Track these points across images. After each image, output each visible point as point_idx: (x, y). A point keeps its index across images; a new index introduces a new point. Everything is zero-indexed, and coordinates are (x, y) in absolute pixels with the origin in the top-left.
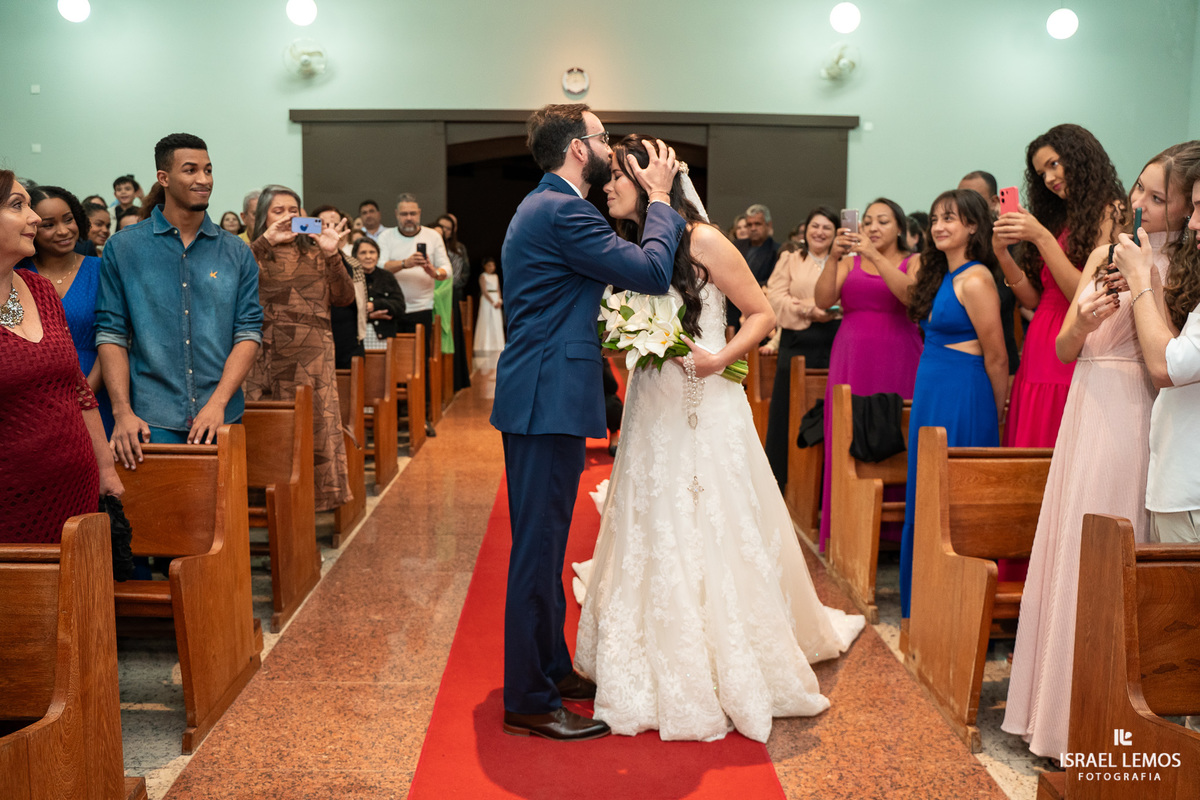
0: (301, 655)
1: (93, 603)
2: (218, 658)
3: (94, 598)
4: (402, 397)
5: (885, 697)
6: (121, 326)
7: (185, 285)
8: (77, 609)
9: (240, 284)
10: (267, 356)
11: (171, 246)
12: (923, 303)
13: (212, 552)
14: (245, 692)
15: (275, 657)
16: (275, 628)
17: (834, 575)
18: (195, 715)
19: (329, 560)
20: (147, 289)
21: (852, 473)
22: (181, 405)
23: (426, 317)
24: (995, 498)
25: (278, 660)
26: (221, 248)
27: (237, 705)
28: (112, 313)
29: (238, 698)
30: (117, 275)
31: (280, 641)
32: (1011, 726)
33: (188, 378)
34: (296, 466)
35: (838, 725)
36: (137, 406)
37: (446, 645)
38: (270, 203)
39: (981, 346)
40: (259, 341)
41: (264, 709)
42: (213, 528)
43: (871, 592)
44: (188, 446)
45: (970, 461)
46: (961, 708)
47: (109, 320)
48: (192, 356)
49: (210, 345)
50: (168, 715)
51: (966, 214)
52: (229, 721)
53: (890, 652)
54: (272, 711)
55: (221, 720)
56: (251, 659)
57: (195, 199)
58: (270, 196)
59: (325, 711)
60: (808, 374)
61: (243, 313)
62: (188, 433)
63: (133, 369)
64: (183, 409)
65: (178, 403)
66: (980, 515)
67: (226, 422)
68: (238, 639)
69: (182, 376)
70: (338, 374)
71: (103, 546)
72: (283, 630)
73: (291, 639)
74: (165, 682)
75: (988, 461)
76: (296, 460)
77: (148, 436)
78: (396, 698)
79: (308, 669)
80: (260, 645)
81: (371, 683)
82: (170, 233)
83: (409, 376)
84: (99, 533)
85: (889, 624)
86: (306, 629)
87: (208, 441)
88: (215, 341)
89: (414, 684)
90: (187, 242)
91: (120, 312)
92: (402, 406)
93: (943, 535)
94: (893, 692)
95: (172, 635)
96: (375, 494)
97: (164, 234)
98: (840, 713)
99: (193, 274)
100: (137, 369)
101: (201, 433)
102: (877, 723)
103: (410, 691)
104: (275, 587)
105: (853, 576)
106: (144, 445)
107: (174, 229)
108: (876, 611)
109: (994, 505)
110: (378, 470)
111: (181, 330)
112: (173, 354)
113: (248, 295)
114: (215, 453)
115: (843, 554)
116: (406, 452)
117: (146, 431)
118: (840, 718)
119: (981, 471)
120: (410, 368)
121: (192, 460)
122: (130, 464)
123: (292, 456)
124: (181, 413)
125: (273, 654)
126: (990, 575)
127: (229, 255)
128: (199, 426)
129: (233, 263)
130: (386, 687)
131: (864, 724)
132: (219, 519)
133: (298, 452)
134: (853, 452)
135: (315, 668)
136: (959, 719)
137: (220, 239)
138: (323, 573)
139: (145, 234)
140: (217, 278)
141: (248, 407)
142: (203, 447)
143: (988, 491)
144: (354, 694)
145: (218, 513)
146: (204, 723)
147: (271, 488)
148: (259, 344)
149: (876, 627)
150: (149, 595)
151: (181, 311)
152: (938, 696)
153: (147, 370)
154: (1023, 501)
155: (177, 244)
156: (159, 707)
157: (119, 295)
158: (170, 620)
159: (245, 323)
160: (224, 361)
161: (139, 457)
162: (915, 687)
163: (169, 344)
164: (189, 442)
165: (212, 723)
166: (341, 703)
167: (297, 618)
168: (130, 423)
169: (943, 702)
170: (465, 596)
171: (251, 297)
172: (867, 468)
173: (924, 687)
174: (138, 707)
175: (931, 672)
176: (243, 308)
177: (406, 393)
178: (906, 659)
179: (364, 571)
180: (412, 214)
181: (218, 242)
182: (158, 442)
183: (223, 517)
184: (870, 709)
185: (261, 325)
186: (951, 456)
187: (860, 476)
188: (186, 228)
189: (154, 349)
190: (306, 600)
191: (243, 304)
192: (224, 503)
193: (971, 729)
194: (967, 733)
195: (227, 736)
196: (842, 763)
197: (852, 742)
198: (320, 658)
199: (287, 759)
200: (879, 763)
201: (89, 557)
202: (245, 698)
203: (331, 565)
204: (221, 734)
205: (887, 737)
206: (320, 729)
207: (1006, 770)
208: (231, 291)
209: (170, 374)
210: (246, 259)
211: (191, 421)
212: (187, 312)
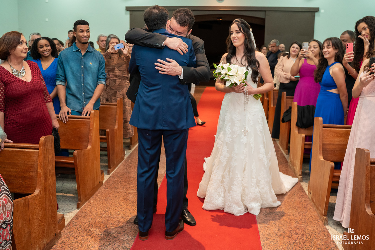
0: (115, 182)
1: (48, 162)
2: (88, 181)
5: (299, 205)
6: (64, 79)
7: (82, 67)
9: (99, 66)
10: (107, 89)
11: (78, 55)
12: (320, 76)
13: (87, 149)
14: (97, 192)
15: (107, 182)
16: (108, 174)
17: (291, 165)
18: (81, 198)
20: (71, 68)
21: (296, 131)
22: (81, 104)
24: (339, 142)
25: (108, 183)
26: (93, 55)
27: (94, 196)
28: (61, 76)
29: (95, 194)
30: (62, 64)
31: (109, 178)
32: (336, 218)
33: (83, 95)
34: (117, 124)
36: (67, 104)
37: (160, 181)
38: (110, 41)
39: (338, 91)
40: (105, 84)
41: (102, 197)
42: (88, 141)
43: (300, 171)
44: (82, 116)
45: (331, 129)
46: (322, 210)
47: (60, 78)
48: (84, 89)
49: (90, 85)
50: (74, 197)
51: (335, 46)
52: (92, 200)
53: (304, 191)
54: (105, 198)
55: (89, 200)
56: (99, 182)
58: (110, 39)
59: (120, 199)
61: (100, 75)
62: (82, 112)
63: (67, 92)
64: (81, 105)
65: (80, 103)
66: (334, 147)
67: (93, 109)
68: (95, 176)
69: (81, 95)
71: (52, 145)
72: (111, 174)
73: (113, 177)
74: (74, 188)
75: (337, 129)
77: (71, 113)
79: (117, 186)
80: (103, 178)
82: (78, 51)
85: (306, 182)
86: (118, 174)
87: (88, 115)
88: (91, 84)
90: (83, 53)
91: (63, 75)
93: (320, 153)
94: (302, 204)
95: (74, 173)
97: (76, 51)
98: (283, 210)
99: (85, 63)
100: (68, 92)
101: (86, 112)
102: (295, 213)
104: (109, 161)
106: (69, 116)
107: (79, 49)
108: (301, 178)
109: (339, 144)
111: (81, 81)
112: (79, 88)
113: (102, 70)
114: (89, 119)
115: (293, 158)
117: (70, 111)
119: (335, 132)
121: (83, 121)
122: (65, 121)
123: (115, 120)
124: (80, 106)
125: (107, 181)
126: (332, 167)
127: (96, 57)
128: (85, 111)
129: (97, 60)
131: (290, 214)
132: (90, 139)
133: (117, 119)
134: (297, 125)
135: (119, 186)
136: (321, 214)
137: (93, 52)
139: (71, 51)
140: (92, 64)
141: (102, 104)
142: (86, 117)
143: (337, 139)
144: (130, 195)
145: (90, 137)
146: (84, 200)
147: (108, 130)
150: (68, 161)
151: (81, 74)
152: (316, 206)
153: (71, 93)
155: (80, 54)
156: (71, 195)
157: (63, 70)
158: (74, 169)
159: (100, 78)
160: (94, 90)
161: (67, 119)
162: (310, 203)
163: (77, 85)
164: (82, 115)
165: (86, 201)
166: (125, 197)
167: (115, 171)
168: (65, 109)
169: (318, 208)
171: (103, 70)
172: (302, 130)
173: (313, 203)
174: (65, 195)
175: (315, 198)
176: (100, 74)
178: (309, 194)
181: (93, 53)
182: (73, 115)
184: (293, 209)
185: (106, 79)
186: (324, 127)
187: (299, 133)
188: (83, 49)
189: (73, 87)
191: (100, 73)
192: (92, 134)
193: (325, 217)
194: (323, 218)
195: (90, 205)
196: (280, 225)
197: (285, 219)
198: (121, 183)
199: (107, 213)
200: (293, 226)
201: (47, 148)
202: (97, 194)
203: (128, 155)
204: (89, 204)
205: (297, 218)
206: (118, 204)
207: (335, 231)
208: (96, 68)
209: (78, 94)
210: (101, 59)
211: (83, 109)
212: (83, 75)
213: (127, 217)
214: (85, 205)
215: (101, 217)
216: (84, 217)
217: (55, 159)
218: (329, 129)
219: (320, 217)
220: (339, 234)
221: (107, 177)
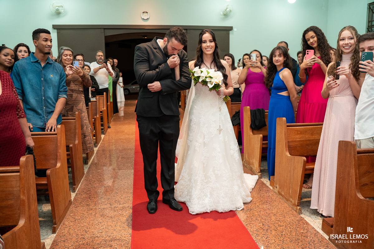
0: (84, 199)
2: (61, 202)
3: (30, 184)
4: (101, 115)
5: (269, 200)
6: (20, 93)
7: (42, 79)
8: (26, 187)
9: (60, 79)
11: (37, 66)
13: (57, 167)
14: (69, 212)
15: (76, 200)
16: (74, 191)
18: (56, 220)
20: (29, 80)
21: (251, 133)
22: (42, 119)
23: (106, 90)
24: (300, 138)
25: (77, 201)
26: (54, 67)
27: (67, 216)
29: (67, 214)
30: (19, 76)
31: (76, 195)
32: (313, 206)
33: (44, 110)
34: (77, 138)
35: (258, 209)
37: (131, 193)
38: (63, 53)
39: (289, 93)
41: (77, 217)
42: (57, 159)
43: (259, 169)
44: (46, 132)
45: (292, 127)
46: (295, 201)
48: (45, 102)
49: (51, 99)
52: (66, 222)
53: (267, 186)
54: (79, 218)
55: (63, 221)
56: (69, 201)
57: (46, 50)
58: (63, 51)
59: (97, 216)
60: (232, 104)
61: (61, 89)
62: (45, 128)
64: (42, 120)
65: (40, 118)
66: (296, 143)
68: (66, 195)
69: (42, 109)
70: (87, 108)
72: (76, 191)
73: (80, 194)
74: (41, 211)
75: (297, 127)
76: (77, 136)
78: (119, 210)
79: (88, 203)
80: (71, 197)
81: (110, 206)
82: (37, 62)
83: (103, 109)
84: (31, 162)
85: (265, 178)
87: (53, 131)
88: (52, 98)
89: (124, 206)
90: (43, 65)
91: (20, 88)
92: (102, 118)
93: (286, 150)
94: (272, 198)
96: (96, 147)
97: (35, 62)
98: (258, 205)
99: (45, 76)
100: (26, 107)
101: (50, 128)
102: (269, 207)
103: (123, 208)
104: (73, 178)
105: (253, 164)
107: (38, 60)
108: (261, 174)
109: (300, 141)
110: (96, 139)
111: (41, 94)
112: (39, 102)
113: (63, 83)
114: (56, 134)
115: (248, 158)
116: (103, 133)
117: (31, 127)
118: (258, 207)
120: (103, 107)
123: (75, 135)
124: (42, 122)
126: (304, 161)
127: (56, 70)
129: (58, 72)
130: (115, 207)
131: (266, 208)
132: (58, 156)
133: (77, 134)
134: (251, 127)
135: (90, 202)
136: (294, 205)
137: (53, 64)
138: (85, 173)
139: (28, 62)
140: (53, 77)
142: (51, 132)
143: (298, 136)
144: (105, 210)
145: (58, 154)
146: (59, 223)
147: (71, 146)
148: (66, 99)
149: (261, 179)
151: (41, 87)
152: (286, 198)
153: (30, 108)
154: (308, 139)
155: (39, 66)
157: (20, 82)
158: (47, 190)
159: (62, 92)
160: (55, 104)
162: (278, 196)
163: (37, 99)
166: (101, 213)
167: (80, 187)
169: (287, 200)
170: (133, 177)
171: (64, 84)
173: (280, 196)
175: (283, 192)
176: (61, 87)
177: (102, 114)
178: (274, 188)
179: (98, 171)
180: (102, 56)
182: (35, 132)
183: (60, 155)
184: (266, 204)
185: (67, 93)
186: (288, 126)
187: (254, 134)
188: (42, 60)
189: (33, 101)
190: (81, 181)
192: (60, 151)
193: (298, 207)
194: (297, 209)
195: (66, 227)
196: (262, 220)
197: (264, 214)
198: (91, 199)
199: (88, 233)
200: (273, 219)
201: (29, 169)
202: (69, 214)
203: (87, 170)
204: (64, 226)
205: (273, 212)
206: (97, 222)
207: (310, 218)
208: (57, 81)
209: (38, 109)
210: (62, 71)
211: (46, 124)
212: (43, 88)
215: (84, 239)
217: (36, 181)
218: (291, 127)
219: (292, 208)
220: (314, 220)
221: (73, 195)
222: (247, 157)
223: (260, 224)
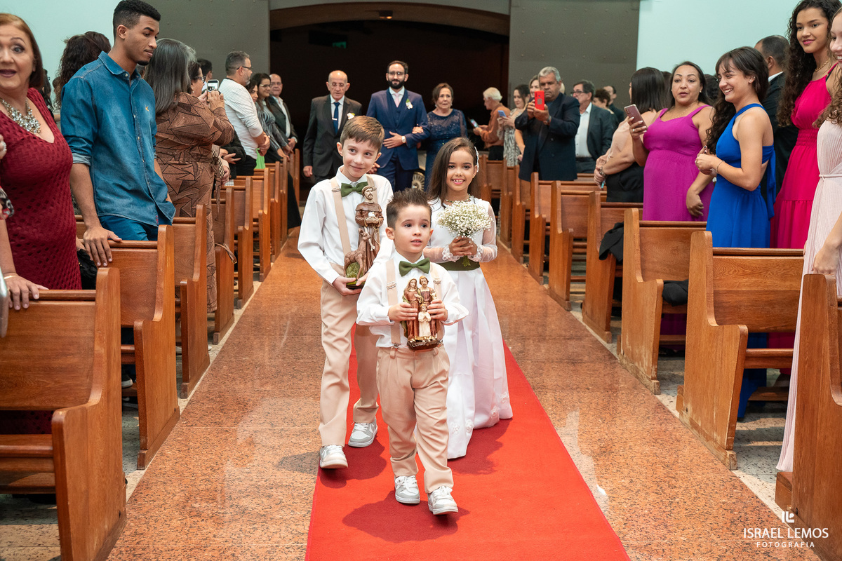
0: (209, 412)
2: (159, 402)
4: (256, 229)
5: (664, 437)
11: (122, 86)
13: (155, 320)
14: (172, 434)
15: (189, 413)
16: (185, 394)
17: (625, 362)
18: (147, 440)
19: (214, 351)
24: (749, 286)
25: (193, 415)
27: (169, 441)
29: (168, 437)
31: (189, 403)
34: (197, 269)
41: (192, 443)
43: (653, 369)
46: (722, 438)
52: (166, 451)
53: (669, 411)
54: (198, 445)
55: (160, 450)
56: (174, 410)
60: (602, 206)
66: (739, 298)
72: (190, 396)
73: (197, 402)
75: (744, 258)
76: (197, 264)
78: (291, 436)
79: (218, 420)
80: (177, 405)
81: (270, 428)
83: (261, 212)
85: (668, 394)
89: (303, 428)
92: (256, 237)
93: (709, 311)
94: (671, 435)
102: (658, 452)
103: (301, 432)
105: (641, 359)
107: (125, 72)
108: (657, 383)
109: (749, 291)
110: (240, 291)
115: (632, 344)
119: (739, 266)
120: (259, 206)
125: (187, 411)
126: (743, 334)
130: (282, 430)
131: (648, 453)
132: (158, 296)
135: (223, 419)
136: (720, 447)
138: (211, 361)
143: (744, 280)
144: (258, 434)
145: (158, 291)
146: (152, 448)
147: (185, 282)
149: (657, 396)
152: (705, 435)
154: (771, 289)
155: (127, 85)
162: (688, 432)
167: (199, 389)
169: (708, 438)
173: (695, 431)
175: (700, 418)
177: (257, 226)
178: (681, 414)
179: (244, 359)
183: (161, 295)
184: (653, 444)
186: (715, 254)
187: (645, 279)
190: (202, 378)
192: (162, 285)
193: (729, 453)
194: (726, 456)
195: (168, 459)
196: (632, 474)
197: (639, 463)
198: (225, 413)
199: (219, 471)
202: (173, 437)
203: (216, 356)
204: (163, 458)
205: (666, 460)
206: (238, 454)
207: (755, 479)
212: (139, 138)
213: (274, 477)
214: (155, 461)
215: (209, 481)
216: (164, 483)
220: (765, 484)
221: (182, 404)
222: (627, 342)
223: (623, 481)
